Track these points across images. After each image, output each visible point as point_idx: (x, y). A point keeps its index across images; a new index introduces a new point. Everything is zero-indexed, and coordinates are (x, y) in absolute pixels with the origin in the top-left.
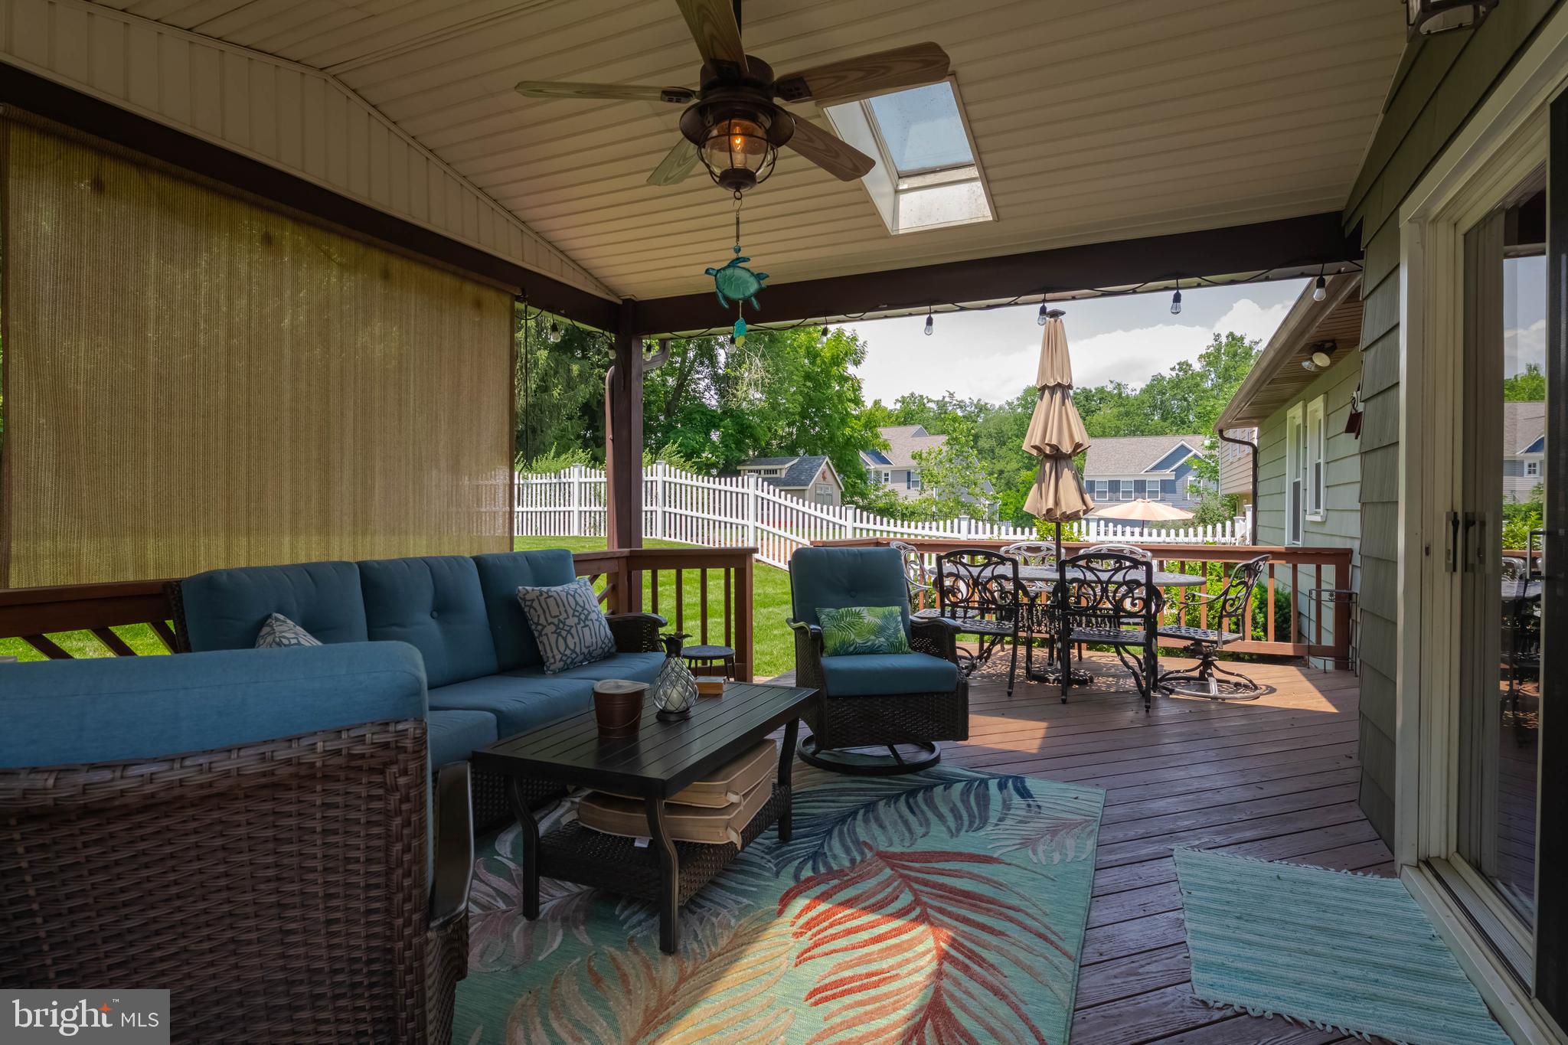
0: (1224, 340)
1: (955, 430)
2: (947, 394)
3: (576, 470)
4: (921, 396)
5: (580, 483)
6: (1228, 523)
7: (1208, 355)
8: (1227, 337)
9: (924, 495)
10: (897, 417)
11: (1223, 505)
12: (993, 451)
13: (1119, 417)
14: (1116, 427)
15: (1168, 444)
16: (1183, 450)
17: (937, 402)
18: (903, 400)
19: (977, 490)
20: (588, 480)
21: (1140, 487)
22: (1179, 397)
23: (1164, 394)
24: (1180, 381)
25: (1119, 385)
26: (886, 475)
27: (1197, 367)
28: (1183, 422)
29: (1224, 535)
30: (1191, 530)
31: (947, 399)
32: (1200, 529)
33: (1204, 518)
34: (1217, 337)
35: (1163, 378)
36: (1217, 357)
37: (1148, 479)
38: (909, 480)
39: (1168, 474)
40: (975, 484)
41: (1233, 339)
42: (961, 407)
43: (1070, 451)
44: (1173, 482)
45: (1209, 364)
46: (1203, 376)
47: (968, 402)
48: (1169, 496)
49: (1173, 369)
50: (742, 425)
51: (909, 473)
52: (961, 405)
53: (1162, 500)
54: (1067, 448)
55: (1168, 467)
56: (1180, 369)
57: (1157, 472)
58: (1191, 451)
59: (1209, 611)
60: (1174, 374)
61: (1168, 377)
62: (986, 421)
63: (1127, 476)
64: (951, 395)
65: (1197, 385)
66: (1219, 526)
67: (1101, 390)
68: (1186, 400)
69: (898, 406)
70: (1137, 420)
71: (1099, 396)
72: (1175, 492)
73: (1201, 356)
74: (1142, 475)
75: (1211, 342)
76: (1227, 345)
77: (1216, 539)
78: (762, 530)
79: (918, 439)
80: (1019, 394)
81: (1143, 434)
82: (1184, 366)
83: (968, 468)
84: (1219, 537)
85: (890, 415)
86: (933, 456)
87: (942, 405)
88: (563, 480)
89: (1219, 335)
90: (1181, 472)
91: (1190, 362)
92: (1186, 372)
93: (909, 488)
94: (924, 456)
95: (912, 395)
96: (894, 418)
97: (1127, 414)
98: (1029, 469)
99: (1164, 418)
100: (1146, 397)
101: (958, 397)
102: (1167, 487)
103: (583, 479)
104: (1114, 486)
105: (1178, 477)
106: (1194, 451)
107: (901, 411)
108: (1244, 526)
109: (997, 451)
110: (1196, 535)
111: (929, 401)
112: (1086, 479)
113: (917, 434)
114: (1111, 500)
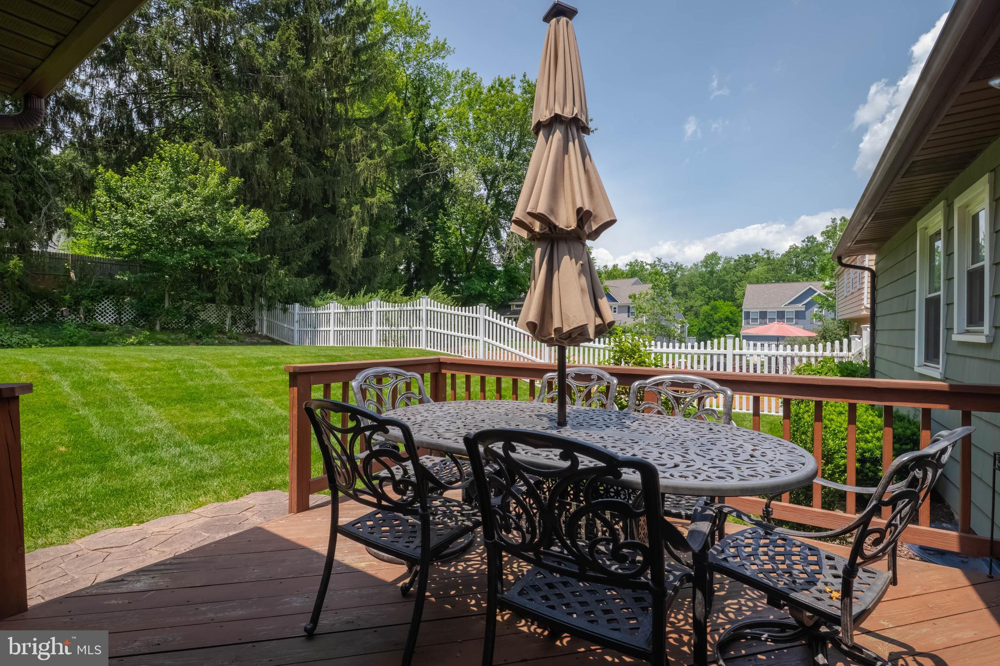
0: (839, 222)
1: (656, 280)
2: (657, 260)
3: (375, 303)
4: (642, 262)
5: (377, 312)
6: (845, 341)
7: (828, 232)
8: (841, 220)
9: (637, 321)
10: (627, 275)
11: (839, 327)
12: (686, 294)
13: (768, 271)
14: (766, 278)
15: (801, 287)
16: (811, 291)
17: (650, 265)
18: (631, 264)
19: (671, 318)
20: (382, 309)
21: (781, 316)
22: (808, 258)
23: (798, 257)
24: (809, 249)
25: (768, 251)
26: (615, 308)
27: (820, 239)
28: (811, 275)
29: (841, 350)
30: (812, 346)
31: (657, 263)
32: (820, 345)
33: (825, 336)
34: (834, 220)
35: (797, 247)
36: (834, 233)
37: (786, 310)
38: (629, 312)
39: (800, 307)
40: (670, 314)
41: (845, 220)
42: (666, 267)
43: (574, 225)
44: (803, 312)
45: (828, 237)
46: (824, 245)
47: (670, 264)
48: (800, 321)
49: (804, 241)
50: (511, 276)
51: (629, 307)
52: (666, 266)
53: (796, 324)
54: (566, 220)
55: (800, 302)
56: (809, 241)
57: (793, 306)
58: (816, 292)
59: (826, 464)
60: (804, 244)
61: (800, 246)
62: (682, 275)
63: (772, 308)
64: (659, 260)
65: (820, 251)
66: (837, 343)
67: (756, 255)
68: (813, 260)
69: (628, 267)
70: (780, 273)
71: (755, 259)
72: (805, 319)
73: (823, 233)
74: (782, 307)
75: (830, 223)
76: (841, 225)
77: (835, 354)
78: (489, 344)
79: (635, 286)
80: (702, 258)
81: (784, 281)
82: (811, 239)
83: (665, 304)
84: (837, 352)
85: (623, 273)
86: (643, 295)
87: (653, 266)
88: (368, 310)
89: (835, 219)
90: (809, 306)
91: (815, 236)
92: (812, 243)
93: (629, 316)
94: (637, 296)
95: (636, 261)
96: (625, 275)
97: (773, 270)
98: (707, 304)
99: (798, 272)
100: (786, 259)
101: (663, 261)
102: (800, 315)
103: (379, 309)
104: (763, 315)
105: (807, 309)
106: (819, 292)
107: (629, 271)
108: (861, 344)
109: (689, 294)
110: (816, 350)
111: (647, 264)
112: (744, 310)
113: (634, 284)
114: (761, 324)
